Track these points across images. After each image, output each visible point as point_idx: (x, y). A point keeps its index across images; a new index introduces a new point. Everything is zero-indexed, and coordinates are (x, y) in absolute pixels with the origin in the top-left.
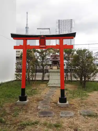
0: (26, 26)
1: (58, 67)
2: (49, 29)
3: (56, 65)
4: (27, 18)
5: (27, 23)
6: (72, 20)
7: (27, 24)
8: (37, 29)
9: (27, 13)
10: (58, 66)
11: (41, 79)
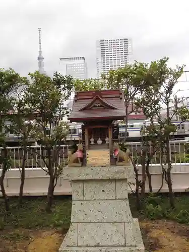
0: (38, 55)
1: (113, 151)
2: (83, 58)
3: (104, 142)
4: (40, 40)
5: (40, 49)
6: (128, 40)
7: (40, 52)
8: (61, 59)
9: (39, 31)
10: (116, 144)
11: (43, 190)
